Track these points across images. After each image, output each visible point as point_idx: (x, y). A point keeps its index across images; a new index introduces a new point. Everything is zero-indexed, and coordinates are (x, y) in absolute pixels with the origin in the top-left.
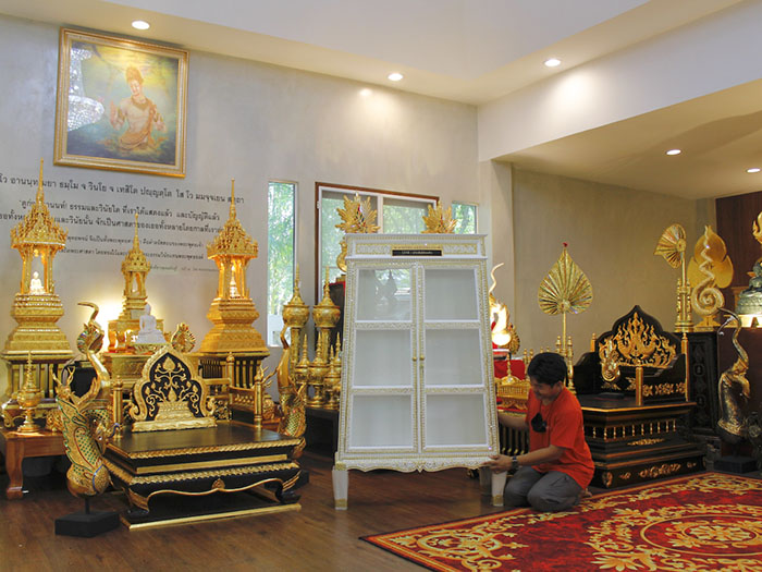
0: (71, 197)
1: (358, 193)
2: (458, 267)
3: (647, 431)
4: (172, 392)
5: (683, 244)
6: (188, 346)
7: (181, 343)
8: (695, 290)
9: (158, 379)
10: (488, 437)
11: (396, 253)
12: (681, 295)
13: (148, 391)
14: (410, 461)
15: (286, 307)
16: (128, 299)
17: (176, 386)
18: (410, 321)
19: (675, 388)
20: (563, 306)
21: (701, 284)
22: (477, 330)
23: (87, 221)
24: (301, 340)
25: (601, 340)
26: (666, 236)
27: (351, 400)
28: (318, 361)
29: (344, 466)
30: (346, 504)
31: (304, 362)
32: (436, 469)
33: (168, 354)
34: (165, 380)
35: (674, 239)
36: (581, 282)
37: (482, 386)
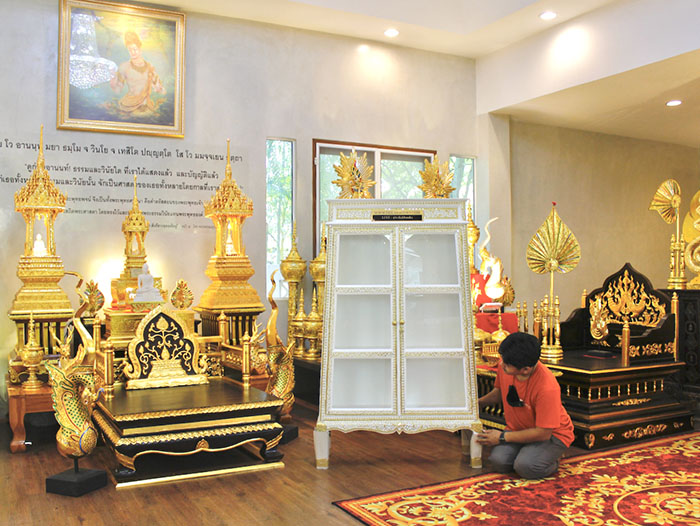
0: (74, 160)
1: (354, 148)
2: (438, 231)
3: (633, 390)
4: (165, 351)
5: (678, 199)
6: (187, 303)
7: (180, 300)
8: (688, 247)
9: (152, 338)
10: (467, 401)
11: (376, 218)
12: (675, 251)
13: (141, 350)
14: (389, 423)
15: (283, 262)
16: (128, 258)
17: (169, 344)
18: (390, 286)
19: (663, 348)
20: (550, 265)
21: (695, 241)
22: (457, 295)
23: (90, 183)
24: (298, 293)
25: (591, 297)
26: (661, 192)
27: (332, 363)
28: (314, 315)
29: (325, 428)
30: (327, 464)
31: (301, 315)
32: (414, 432)
33: (162, 314)
34: (159, 339)
35: (669, 194)
36: (570, 241)
37: (462, 350)
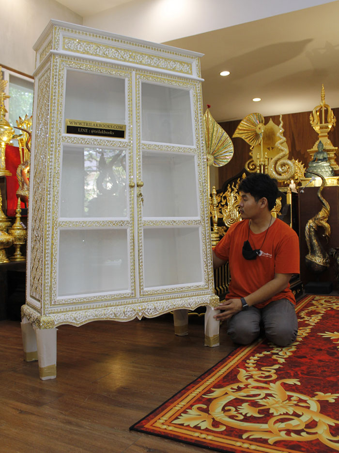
5: (262, 126)
12: (260, 165)
14: (129, 308)
18: (127, 140)
21: (277, 157)
26: (245, 123)
29: (52, 323)
35: (254, 123)
36: (223, 139)
37: (198, 218)
